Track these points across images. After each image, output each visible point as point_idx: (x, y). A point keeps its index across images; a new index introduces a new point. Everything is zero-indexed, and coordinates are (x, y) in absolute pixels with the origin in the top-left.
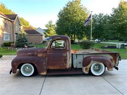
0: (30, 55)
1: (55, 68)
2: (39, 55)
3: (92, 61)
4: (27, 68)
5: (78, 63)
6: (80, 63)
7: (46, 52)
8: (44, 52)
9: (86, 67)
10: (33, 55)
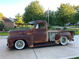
0: (20, 34)
1: (39, 42)
2: (27, 34)
3: (61, 36)
4: (20, 43)
5: (52, 38)
6: (53, 38)
7: (33, 31)
8: (31, 32)
9: (58, 40)
10: (23, 34)
